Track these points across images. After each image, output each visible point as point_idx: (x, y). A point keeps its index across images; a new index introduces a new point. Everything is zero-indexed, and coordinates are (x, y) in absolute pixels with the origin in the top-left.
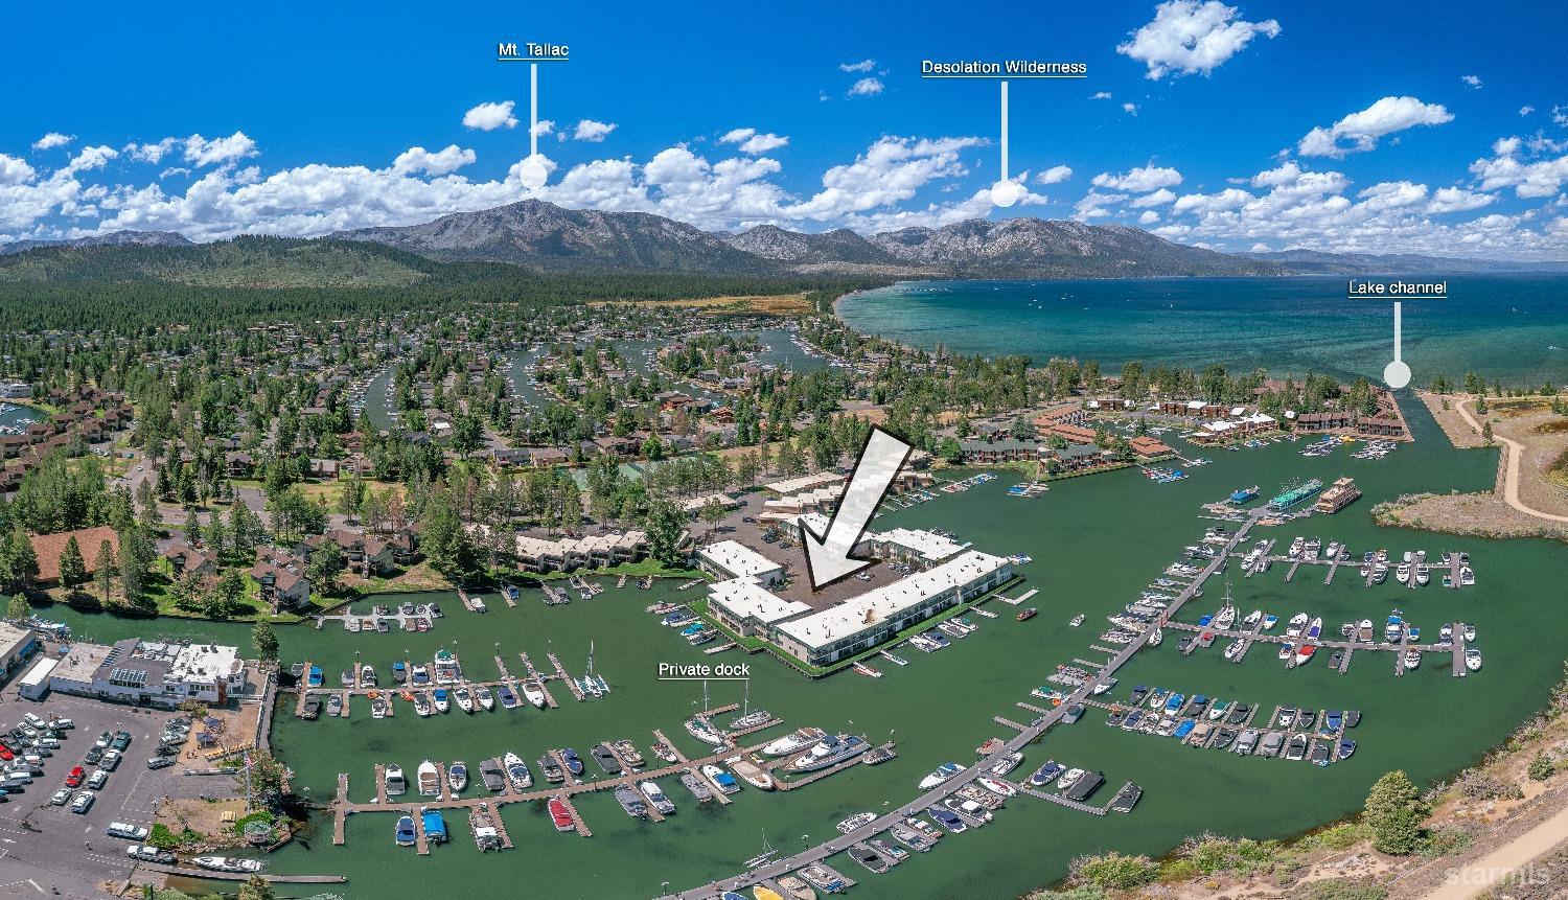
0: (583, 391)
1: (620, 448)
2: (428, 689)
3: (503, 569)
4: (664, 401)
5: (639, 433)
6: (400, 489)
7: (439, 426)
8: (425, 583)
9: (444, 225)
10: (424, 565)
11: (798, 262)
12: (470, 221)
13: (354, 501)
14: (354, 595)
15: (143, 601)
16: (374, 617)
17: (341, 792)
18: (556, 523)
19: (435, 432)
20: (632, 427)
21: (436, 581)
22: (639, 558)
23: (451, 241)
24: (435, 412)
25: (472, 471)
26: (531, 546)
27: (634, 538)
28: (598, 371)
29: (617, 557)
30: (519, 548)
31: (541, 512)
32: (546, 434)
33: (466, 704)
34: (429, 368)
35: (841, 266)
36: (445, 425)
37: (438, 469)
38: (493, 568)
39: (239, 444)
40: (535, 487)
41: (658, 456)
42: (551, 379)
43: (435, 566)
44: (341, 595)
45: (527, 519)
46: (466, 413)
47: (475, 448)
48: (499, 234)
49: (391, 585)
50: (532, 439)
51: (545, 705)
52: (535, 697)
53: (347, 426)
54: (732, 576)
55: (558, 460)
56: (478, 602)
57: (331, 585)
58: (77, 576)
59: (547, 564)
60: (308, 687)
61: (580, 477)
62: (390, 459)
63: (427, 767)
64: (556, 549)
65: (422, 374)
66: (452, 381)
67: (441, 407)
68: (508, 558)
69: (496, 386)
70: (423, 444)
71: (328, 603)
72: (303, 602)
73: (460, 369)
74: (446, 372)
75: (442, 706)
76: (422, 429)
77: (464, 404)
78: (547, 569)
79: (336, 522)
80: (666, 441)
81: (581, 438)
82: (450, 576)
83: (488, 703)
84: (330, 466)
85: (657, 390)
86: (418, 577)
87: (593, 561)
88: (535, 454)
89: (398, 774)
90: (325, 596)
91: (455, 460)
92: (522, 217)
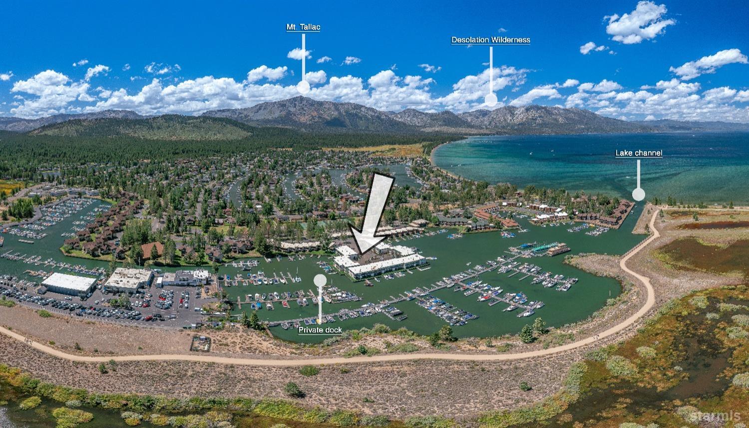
0: (312, 193)
1: (321, 216)
2: (256, 279)
3: (277, 252)
4: (342, 198)
5: (329, 210)
6: (246, 229)
7: (258, 206)
8: (255, 255)
9: (259, 108)
10: (254, 251)
11: (425, 127)
12: (271, 106)
13: (231, 233)
14: (235, 259)
15: (175, 262)
16: (241, 264)
17: (239, 300)
18: (294, 239)
19: (256, 209)
20: (327, 207)
21: (258, 255)
22: (318, 250)
23: (262, 115)
24: (256, 201)
25: (269, 222)
26: (286, 245)
27: (317, 243)
28: (320, 184)
29: (312, 249)
30: (282, 245)
31: (290, 236)
32: (295, 210)
33: (266, 283)
34: (253, 182)
35: (445, 129)
36: (260, 206)
37: (258, 222)
38: (274, 251)
39: (187, 213)
40: (288, 227)
41: (334, 218)
42: (301, 188)
43: (258, 251)
44: (231, 258)
45: (286, 238)
46: (267, 202)
47: (270, 214)
48: (284, 113)
49: (245, 256)
50: (291, 212)
51: (285, 283)
52: (283, 281)
53: (224, 207)
54: (342, 255)
55: (299, 219)
56: (269, 260)
57: (228, 256)
58: (156, 256)
59: (290, 250)
60: (226, 280)
61: (305, 225)
62: (242, 218)
63: (257, 295)
64: (293, 246)
65: (250, 185)
66: (262, 189)
67: (258, 199)
68: (278, 248)
69: (279, 191)
70: (253, 213)
71: (227, 261)
72: (221, 260)
73: (265, 183)
74: (260, 185)
75: (260, 283)
76: (251, 207)
77: (267, 197)
78: (290, 252)
79: (226, 238)
80: (337, 213)
81: (308, 212)
82: (261, 253)
83: (271, 282)
84: (221, 221)
85: (340, 193)
86: (252, 254)
87: (304, 250)
88: (291, 217)
89: (251, 295)
90: (226, 258)
91: (263, 219)
92: (295, 105)
